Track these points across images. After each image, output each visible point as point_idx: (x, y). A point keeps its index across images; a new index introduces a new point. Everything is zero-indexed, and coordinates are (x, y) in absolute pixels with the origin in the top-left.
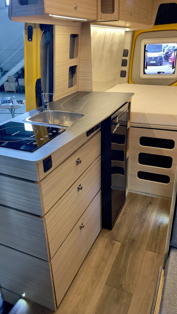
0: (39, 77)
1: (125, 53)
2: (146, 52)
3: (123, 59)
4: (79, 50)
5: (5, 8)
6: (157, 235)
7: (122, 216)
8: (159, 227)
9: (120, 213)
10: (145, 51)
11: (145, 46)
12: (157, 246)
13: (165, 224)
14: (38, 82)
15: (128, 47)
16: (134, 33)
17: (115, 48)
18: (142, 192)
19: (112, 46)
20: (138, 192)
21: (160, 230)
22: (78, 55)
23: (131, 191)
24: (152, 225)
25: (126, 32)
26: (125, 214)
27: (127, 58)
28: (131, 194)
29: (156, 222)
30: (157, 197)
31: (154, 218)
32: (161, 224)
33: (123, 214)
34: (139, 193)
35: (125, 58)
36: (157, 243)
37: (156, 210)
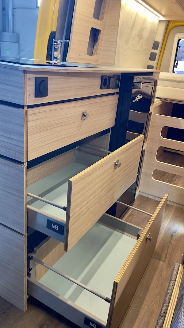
0: (54, 29)
1: (155, 45)
2: (179, 48)
3: (152, 52)
4: (105, 12)
5: (35, 9)
6: (168, 244)
7: (128, 217)
8: (172, 236)
9: (126, 214)
10: (178, 46)
11: (179, 40)
12: (167, 255)
13: (180, 233)
14: (53, 36)
15: (159, 38)
16: (168, 22)
17: (146, 35)
18: (155, 197)
19: (142, 30)
20: (151, 195)
21: (173, 239)
22: (103, 18)
23: (142, 194)
24: (163, 232)
25: (160, 21)
26: (132, 216)
27: (157, 52)
28: (141, 197)
29: (169, 229)
30: (172, 204)
31: (166, 225)
32: (175, 232)
33: (129, 216)
34: (151, 197)
35: (154, 51)
36: (168, 252)
37: (170, 217)
